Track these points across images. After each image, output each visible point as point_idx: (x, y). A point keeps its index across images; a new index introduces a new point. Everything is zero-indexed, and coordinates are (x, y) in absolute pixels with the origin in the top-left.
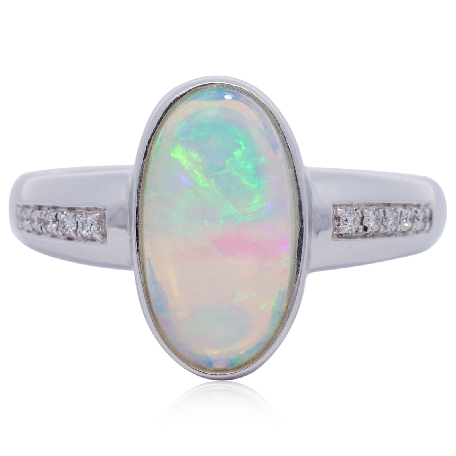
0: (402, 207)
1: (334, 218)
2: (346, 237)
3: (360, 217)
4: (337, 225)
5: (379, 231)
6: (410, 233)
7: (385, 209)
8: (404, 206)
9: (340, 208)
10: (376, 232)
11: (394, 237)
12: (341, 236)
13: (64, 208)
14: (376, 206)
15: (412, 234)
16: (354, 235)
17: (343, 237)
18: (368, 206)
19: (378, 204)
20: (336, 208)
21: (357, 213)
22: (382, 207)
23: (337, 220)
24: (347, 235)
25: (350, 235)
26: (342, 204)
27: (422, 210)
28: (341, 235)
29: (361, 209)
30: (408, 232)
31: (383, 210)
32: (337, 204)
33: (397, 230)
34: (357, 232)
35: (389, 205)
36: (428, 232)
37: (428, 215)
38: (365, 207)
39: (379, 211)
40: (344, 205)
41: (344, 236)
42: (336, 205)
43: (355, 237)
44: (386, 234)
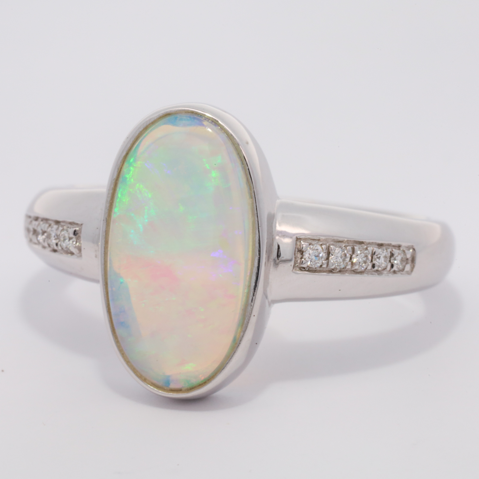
0: (376, 246)
1: (297, 250)
2: (309, 271)
3: (325, 253)
4: (300, 258)
5: (346, 267)
6: (385, 272)
7: (355, 247)
8: (380, 245)
9: (303, 242)
10: (343, 268)
11: (365, 275)
12: (304, 270)
13: (52, 220)
14: (345, 243)
15: (387, 273)
16: (319, 269)
17: (305, 270)
18: (337, 242)
19: (348, 241)
20: (300, 242)
21: (322, 248)
22: (353, 244)
23: (300, 253)
24: (310, 269)
25: (315, 269)
26: (307, 238)
27: (402, 251)
28: (304, 268)
29: (328, 245)
30: (382, 271)
31: (352, 248)
32: (301, 237)
33: (367, 269)
34: (321, 266)
35: (361, 243)
36: (409, 273)
37: (409, 256)
38: (332, 243)
39: (347, 248)
40: (309, 238)
41: (307, 269)
42: (300, 239)
43: (320, 271)
44: (356, 271)
